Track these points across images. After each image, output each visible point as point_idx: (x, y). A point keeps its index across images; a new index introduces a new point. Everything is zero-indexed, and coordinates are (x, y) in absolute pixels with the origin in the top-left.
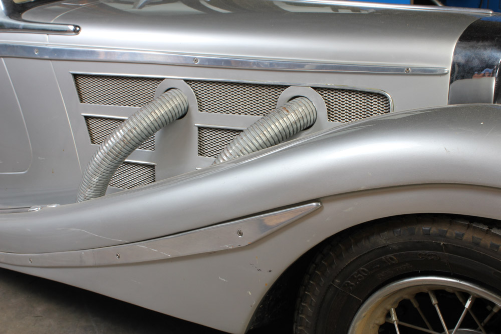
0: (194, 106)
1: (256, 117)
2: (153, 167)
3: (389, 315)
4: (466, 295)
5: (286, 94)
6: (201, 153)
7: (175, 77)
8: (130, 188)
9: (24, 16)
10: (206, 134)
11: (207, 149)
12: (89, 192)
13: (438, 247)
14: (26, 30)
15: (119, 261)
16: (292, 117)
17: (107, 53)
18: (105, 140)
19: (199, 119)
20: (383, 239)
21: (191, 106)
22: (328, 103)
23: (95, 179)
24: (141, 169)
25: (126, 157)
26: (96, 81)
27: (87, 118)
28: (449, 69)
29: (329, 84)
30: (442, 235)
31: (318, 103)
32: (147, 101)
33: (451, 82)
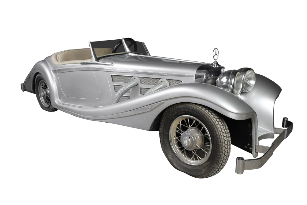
0: (140, 83)
1: (153, 85)
2: (130, 97)
3: (180, 123)
4: (194, 120)
5: (160, 80)
6: (141, 94)
7: (136, 76)
8: (124, 101)
9: (99, 61)
10: (142, 89)
11: (142, 93)
12: (115, 102)
13: (190, 109)
14: (100, 64)
15: (122, 116)
16: (161, 86)
17: (120, 70)
18: (119, 90)
19: (141, 86)
20: (180, 106)
21: (139, 83)
22: (169, 83)
23: (116, 99)
24: (127, 97)
25: (123, 95)
26: (116, 76)
27: (114, 85)
28: (194, 76)
29: (170, 79)
30: (191, 107)
31: (167, 83)
32: (129, 81)
33: (195, 79)
